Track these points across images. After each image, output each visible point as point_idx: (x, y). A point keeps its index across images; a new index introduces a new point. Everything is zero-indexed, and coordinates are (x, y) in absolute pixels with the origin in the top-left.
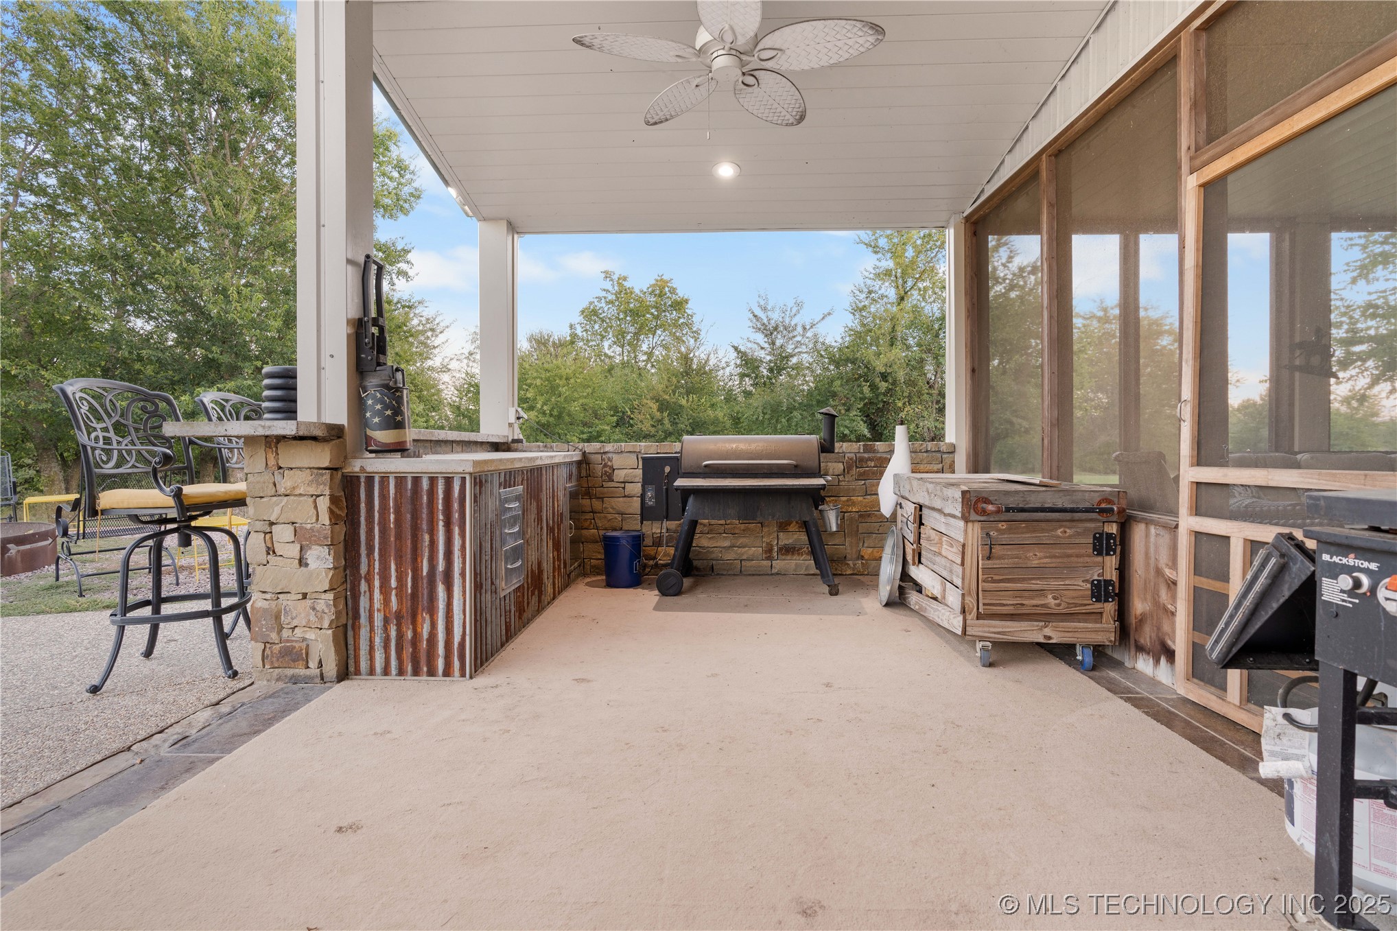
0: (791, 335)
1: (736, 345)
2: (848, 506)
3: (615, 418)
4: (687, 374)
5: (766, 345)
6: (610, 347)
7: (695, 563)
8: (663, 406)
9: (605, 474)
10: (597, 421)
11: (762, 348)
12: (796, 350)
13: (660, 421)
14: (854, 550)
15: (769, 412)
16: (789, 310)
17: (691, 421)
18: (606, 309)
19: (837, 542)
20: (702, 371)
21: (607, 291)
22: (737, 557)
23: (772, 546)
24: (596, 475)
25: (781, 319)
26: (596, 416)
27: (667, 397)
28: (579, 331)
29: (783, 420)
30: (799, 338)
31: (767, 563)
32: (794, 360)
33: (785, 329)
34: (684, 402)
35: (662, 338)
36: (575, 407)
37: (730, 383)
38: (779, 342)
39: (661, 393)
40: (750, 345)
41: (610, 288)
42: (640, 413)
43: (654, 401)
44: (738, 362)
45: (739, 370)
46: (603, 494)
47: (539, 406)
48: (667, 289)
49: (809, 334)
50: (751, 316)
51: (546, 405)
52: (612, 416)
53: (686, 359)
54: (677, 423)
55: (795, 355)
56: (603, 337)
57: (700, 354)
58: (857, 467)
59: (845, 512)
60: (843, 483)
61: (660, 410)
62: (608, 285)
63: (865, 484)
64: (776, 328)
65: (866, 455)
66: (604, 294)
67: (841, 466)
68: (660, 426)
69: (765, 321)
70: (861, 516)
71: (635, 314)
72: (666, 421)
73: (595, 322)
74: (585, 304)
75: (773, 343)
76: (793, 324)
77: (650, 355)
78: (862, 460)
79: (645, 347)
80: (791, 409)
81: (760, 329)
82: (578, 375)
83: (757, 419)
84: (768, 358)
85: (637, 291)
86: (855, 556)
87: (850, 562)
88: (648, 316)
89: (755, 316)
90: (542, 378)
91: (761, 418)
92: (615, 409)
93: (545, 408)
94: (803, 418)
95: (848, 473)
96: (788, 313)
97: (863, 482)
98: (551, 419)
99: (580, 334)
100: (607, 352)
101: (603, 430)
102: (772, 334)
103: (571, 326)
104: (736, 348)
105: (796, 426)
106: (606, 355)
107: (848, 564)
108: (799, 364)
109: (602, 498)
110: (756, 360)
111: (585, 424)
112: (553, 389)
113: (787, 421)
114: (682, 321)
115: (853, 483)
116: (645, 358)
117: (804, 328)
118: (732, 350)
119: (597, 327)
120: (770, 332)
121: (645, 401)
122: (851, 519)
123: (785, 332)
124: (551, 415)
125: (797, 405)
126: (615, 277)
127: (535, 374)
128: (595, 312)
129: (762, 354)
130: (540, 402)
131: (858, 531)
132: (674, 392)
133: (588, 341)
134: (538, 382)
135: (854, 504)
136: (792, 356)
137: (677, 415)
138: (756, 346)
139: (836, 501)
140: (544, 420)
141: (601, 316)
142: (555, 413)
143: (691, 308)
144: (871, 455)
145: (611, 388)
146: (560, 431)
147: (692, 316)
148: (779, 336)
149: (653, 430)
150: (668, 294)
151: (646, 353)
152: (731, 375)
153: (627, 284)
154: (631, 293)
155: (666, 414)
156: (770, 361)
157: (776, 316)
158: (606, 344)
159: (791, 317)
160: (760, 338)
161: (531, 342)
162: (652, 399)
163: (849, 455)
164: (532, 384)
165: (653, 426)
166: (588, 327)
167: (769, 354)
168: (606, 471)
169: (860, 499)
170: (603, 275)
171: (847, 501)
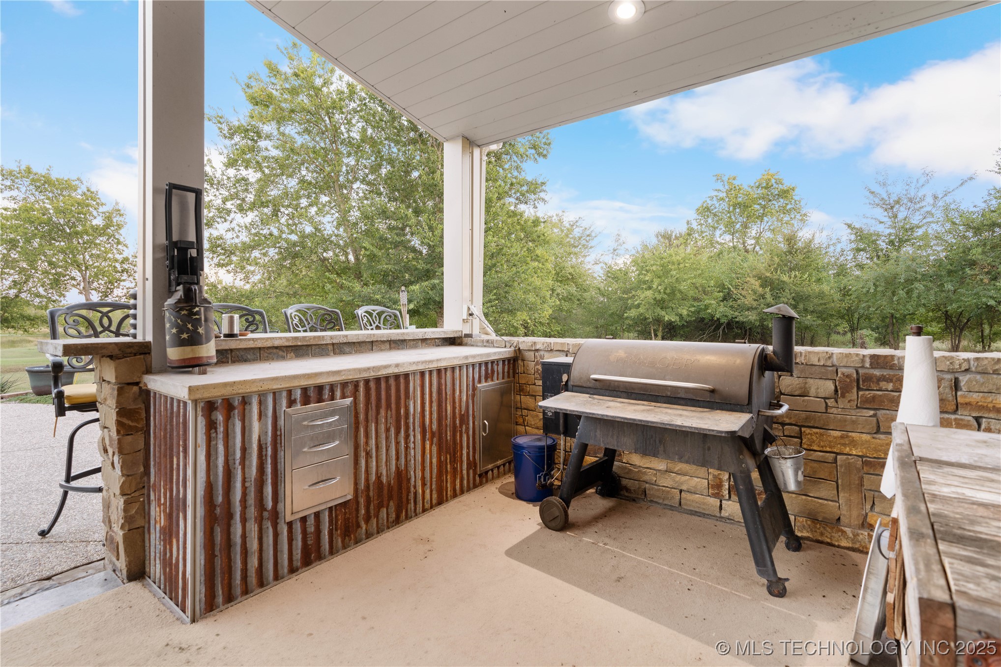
0: (918, 206)
1: (849, 222)
2: (844, 445)
3: (721, 294)
4: (790, 253)
5: (886, 219)
6: (721, 235)
7: (624, 482)
8: (766, 282)
9: (537, 372)
10: (705, 297)
11: (881, 222)
12: (925, 221)
13: (763, 296)
14: (855, 513)
15: (883, 284)
16: (915, 181)
17: (793, 295)
18: (717, 205)
19: (823, 493)
20: (808, 251)
21: (719, 191)
22: (675, 486)
23: (721, 481)
24: (530, 372)
25: (905, 192)
26: (704, 292)
27: (768, 274)
28: (695, 225)
29: (901, 292)
30: (928, 209)
31: (715, 502)
32: (920, 232)
33: (911, 200)
34: (785, 278)
35: (769, 223)
36: (683, 287)
37: (842, 258)
38: (901, 216)
39: (764, 271)
40: (865, 221)
41: (721, 188)
42: (743, 289)
43: (756, 279)
44: (853, 237)
45: (854, 246)
46: (535, 392)
47: (655, 286)
48: (773, 181)
49: (941, 203)
50: (868, 193)
51: (661, 285)
52: (719, 292)
53: (791, 240)
54: (779, 297)
55: (923, 225)
56: (715, 228)
57: (804, 234)
58: (859, 389)
59: (837, 454)
60: (834, 410)
61: (762, 286)
62: (719, 186)
63: (875, 415)
64: (898, 202)
65: (877, 372)
66: (716, 193)
67: (830, 386)
68: (762, 300)
69: (885, 196)
70: (865, 463)
71: (744, 207)
72: (768, 296)
73: (708, 217)
74: (698, 204)
75: (895, 216)
76: (920, 194)
77: (757, 239)
78: (868, 379)
79: (753, 233)
80: (909, 281)
81: (878, 205)
82: (687, 261)
83: (868, 291)
84: (888, 231)
85: (745, 187)
86: (856, 522)
87: (848, 530)
88: (756, 206)
89: (872, 193)
90: (657, 265)
91: (872, 291)
92: (722, 287)
93: (660, 288)
94: (928, 289)
95: (843, 396)
96: (913, 185)
97: (872, 413)
98: (665, 296)
99: (696, 228)
100: (718, 240)
101: (710, 304)
102: (892, 208)
103: (688, 223)
104: (849, 226)
105: (918, 297)
106: (717, 242)
107: (843, 532)
108: (925, 236)
109: (535, 396)
110: (871, 235)
111: (695, 299)
112: (666, 272)
113: (907, 293)
114: (789, 207)
115: (853, 412)
116: (753, 242)
117: (935, 197)
118: (846, 227)
119: (710, 220)
120: (890, 207)
121: (748, 279)
122: (848, 466)
123: (909, 204)
124: (665, 293)
125: (919, 277)
126: (725, 179)
127: (652, 262)
128: (708, 209)
129: (880, 228)
130: (656, 284)
131: (862, 485)
132: (776, 270)
133: (702, 232)
134: (654, 268)
135: (853, 443)
136: (918, 227)
137: (779, 290)
138: (873, 221)
139: (822, 435)
140: (659, 297)
141: (714, 211)
142: (668, 291)
143: (797, 195)
144: (885, 372)
145: (720, 270)
146: (673, 305)
147: (800, 202)
148: (902, 209)
149: (755, 304)
150: (775, 185)
151: (754, 238)
152: (843, 251)
153: (736, 183)
154: (740, 189)
155: (768, 289)
156: (890, 234)
157: (897, 191)
158: (718, 233)
159: (918, 189)
160: (880, 213)
161: (658, 237)
162: (754, 276)
163: (844, 370)
164: (650, 270)
165: (755, 300)
166: (702, 222)
167: (891, 227)
168: (537, 369)
169: (865, 437)
170: (715, 178)
171: (842, 437)
